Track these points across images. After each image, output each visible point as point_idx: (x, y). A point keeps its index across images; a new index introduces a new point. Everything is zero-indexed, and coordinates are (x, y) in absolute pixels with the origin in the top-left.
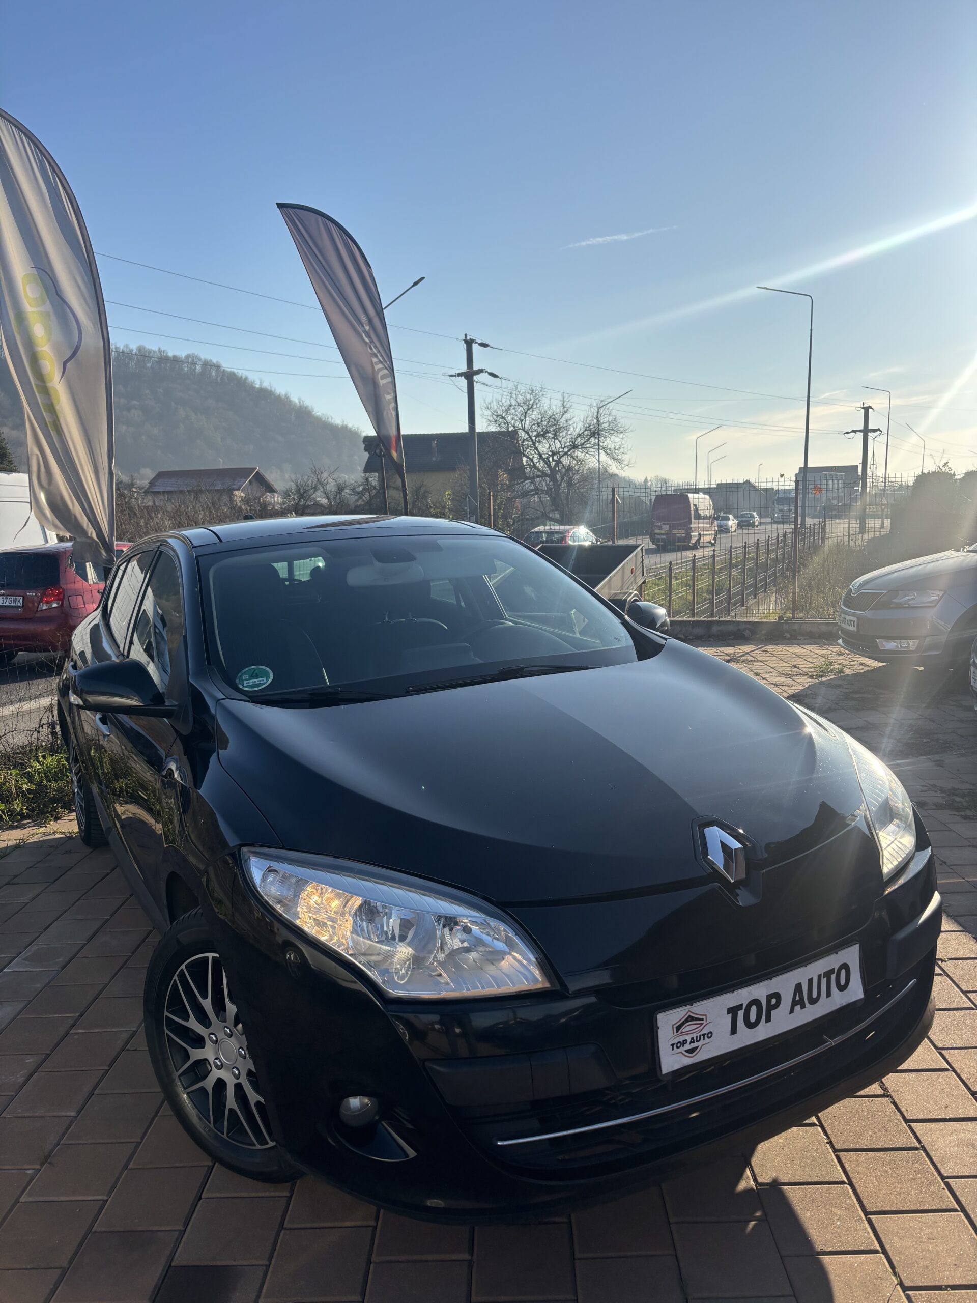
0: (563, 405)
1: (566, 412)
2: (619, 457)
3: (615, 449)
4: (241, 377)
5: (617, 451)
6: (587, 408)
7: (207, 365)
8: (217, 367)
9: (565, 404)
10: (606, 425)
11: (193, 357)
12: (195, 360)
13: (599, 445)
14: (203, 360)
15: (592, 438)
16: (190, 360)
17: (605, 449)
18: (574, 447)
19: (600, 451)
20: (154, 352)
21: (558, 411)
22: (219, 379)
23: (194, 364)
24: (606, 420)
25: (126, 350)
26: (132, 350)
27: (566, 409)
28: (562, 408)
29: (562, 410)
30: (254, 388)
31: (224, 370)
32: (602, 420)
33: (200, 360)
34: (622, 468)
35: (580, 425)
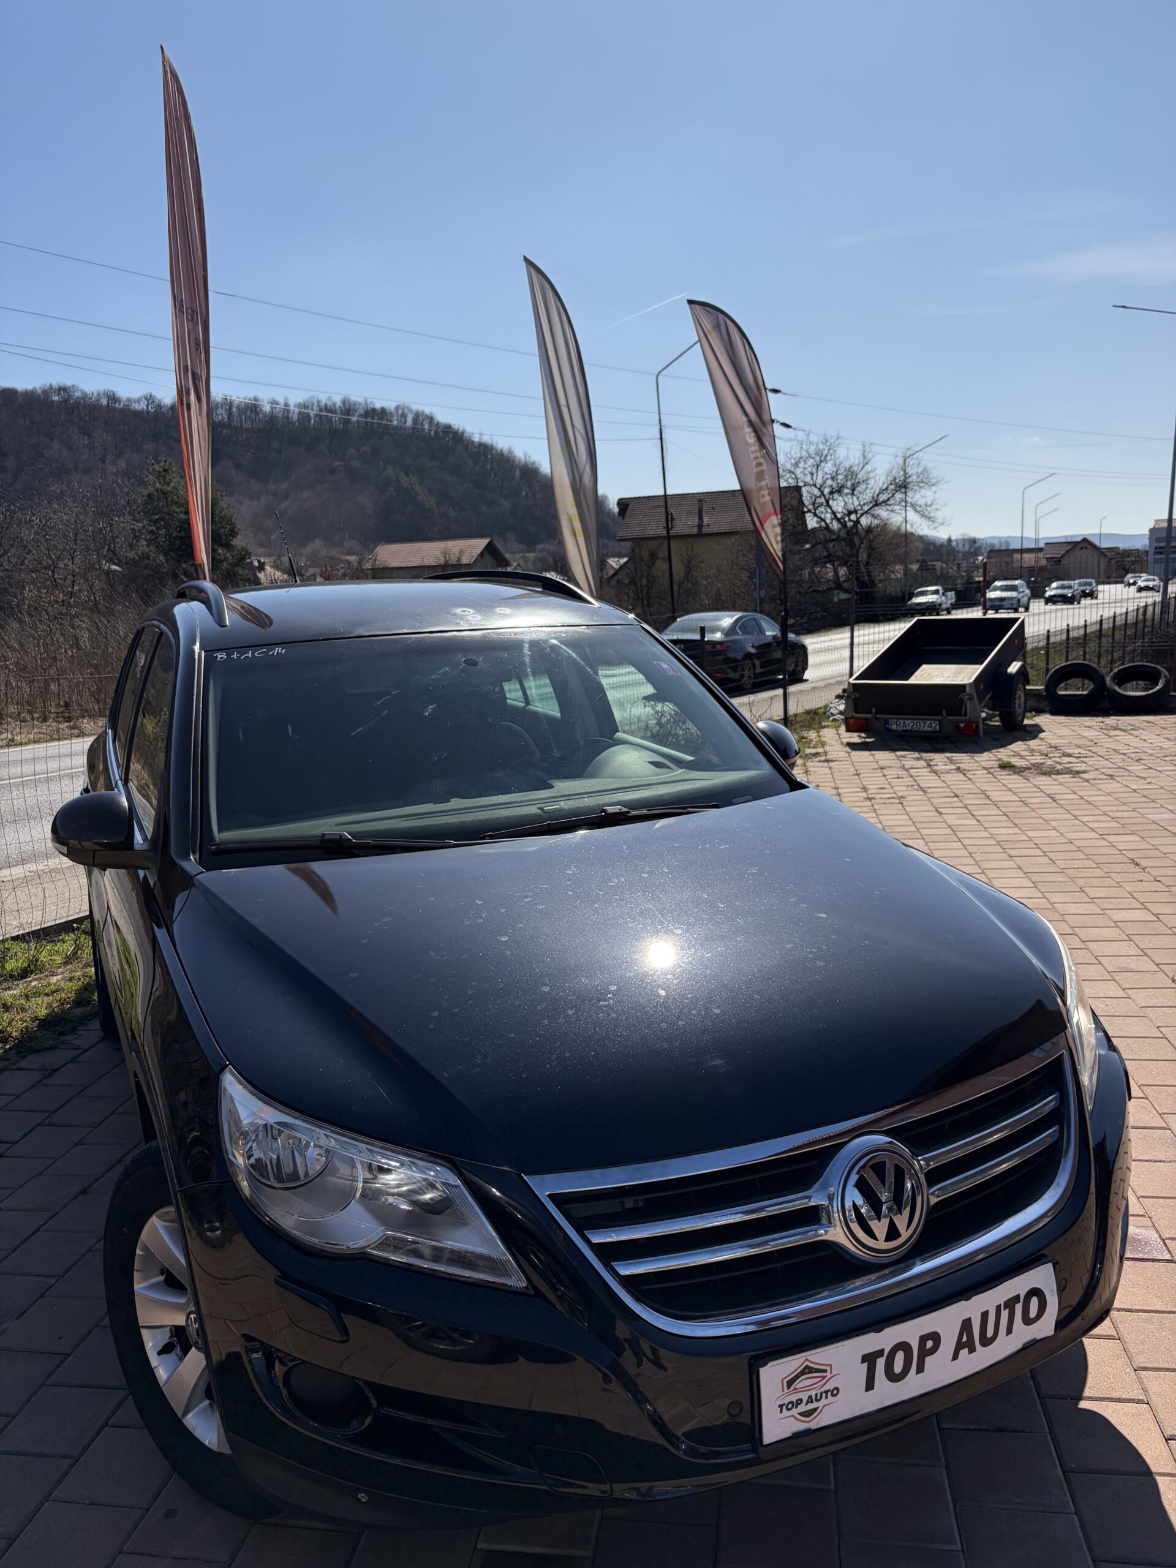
0: (864, 455)
1: (867, 463)
2: (931, 515)
3: (926, 505)
4: (458, 429)
5: (928, 508)
6: (893, 458)
7: (418, 417)
8: (431, 419)
9: (866, 453)
10: (915, 477)
11: (404, 408)
12: (406, 411)
13: (906, 502)
14: (414, 411)
15: (897, 494)
16: (400, 411)
17: (913, 506)
18: (877, 504)
19: (908, 508)
20: (360, 404)
21: (857, 462)
22: (432, 433)
23: (404, 416)
24: (914, 471)
25: (328, 403)
26: (334, 405)
27: (866, 461)
28: (862, 458)
29: (862, 461)
30: (473, 442)
31: (438, 423)
32: (910, 471)
33: (411, 411)
34: (935, 528)
35: (883, 478)
